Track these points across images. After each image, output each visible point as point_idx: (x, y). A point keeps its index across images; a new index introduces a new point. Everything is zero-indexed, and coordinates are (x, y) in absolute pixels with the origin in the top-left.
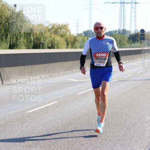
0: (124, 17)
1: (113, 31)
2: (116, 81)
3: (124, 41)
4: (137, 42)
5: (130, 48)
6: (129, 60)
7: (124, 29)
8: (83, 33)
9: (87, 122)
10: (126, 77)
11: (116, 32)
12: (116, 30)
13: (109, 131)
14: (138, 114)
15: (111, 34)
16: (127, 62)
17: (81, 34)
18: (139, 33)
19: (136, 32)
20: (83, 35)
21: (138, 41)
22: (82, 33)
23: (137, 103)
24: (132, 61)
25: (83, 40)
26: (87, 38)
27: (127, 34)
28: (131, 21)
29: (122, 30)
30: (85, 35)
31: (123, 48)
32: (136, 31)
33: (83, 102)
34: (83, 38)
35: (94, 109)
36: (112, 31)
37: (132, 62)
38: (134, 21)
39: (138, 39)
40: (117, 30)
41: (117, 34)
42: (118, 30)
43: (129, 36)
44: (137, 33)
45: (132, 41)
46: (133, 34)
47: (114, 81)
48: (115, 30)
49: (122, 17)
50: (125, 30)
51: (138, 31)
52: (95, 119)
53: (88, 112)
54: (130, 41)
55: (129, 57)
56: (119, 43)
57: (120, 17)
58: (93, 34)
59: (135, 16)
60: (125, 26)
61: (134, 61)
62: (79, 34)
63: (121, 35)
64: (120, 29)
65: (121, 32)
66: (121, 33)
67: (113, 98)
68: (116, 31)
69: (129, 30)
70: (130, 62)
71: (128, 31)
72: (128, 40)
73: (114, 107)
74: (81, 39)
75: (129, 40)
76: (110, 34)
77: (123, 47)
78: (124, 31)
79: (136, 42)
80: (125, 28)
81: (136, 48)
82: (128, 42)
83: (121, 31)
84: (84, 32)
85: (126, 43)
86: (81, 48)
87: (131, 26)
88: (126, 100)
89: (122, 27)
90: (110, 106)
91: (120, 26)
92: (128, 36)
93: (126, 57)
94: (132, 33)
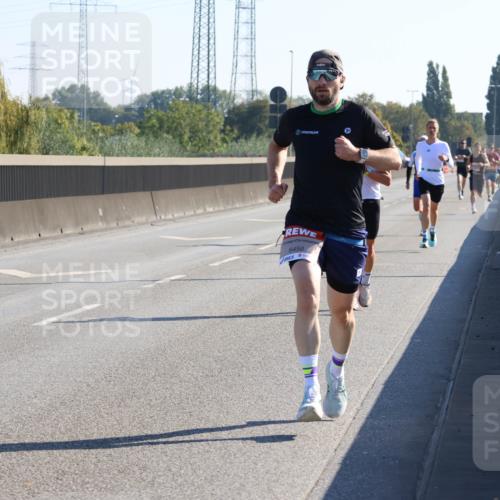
0: (212, 41)
1: (169, 92)
2: (179, 280)
3: (209, 132)
4: (258, 135)
5: (231, 156)
6: (228, 204)
7: (208, 86)
8: (54, 95)
9: (70, 430)
10: (216, 264)
11: (180, 96)
12: (179, 86)
13: (155, 464)
14: (260, 402)
15: (159, 101)
16: (222, 208)
17: (46, 98)
18: (265, 101)
19: (255, 99)
20: (54, 102)
21: (260, 133)
22: (50, 96)
23: (260, 362)
24: (238, 206)
25: (56, 121)
26: (69, 115)
27: (221, 105)
28: (235, 56)
29: (203, 90)
30: (59, 105)
31: (204, 156)
32: (254, 92)
33: (54, 356)
34: (55, 115)
35: (97, 381)
36: (163, 92)
37: (239, 208)
38: (247, 56)
39: (261, 125)
40: (181, 88)
41: (184, 102)
42: (186, 88)
43: (229, 112)
44: (258, 101)
45: (239, 129)
46: (242, 105)
47: (173, 278)
48: (177, 89)
49: (204, 41)
50: (215, 89)
51: (261, 93)
52: (101, 419)
53: (75, 395)
54: (232, 131)
55: (229, 189)
56: (190, 138)
57: (196, 41)
58: (92, 101)
59: (252, 38)
60: (212, 76)
61: (246, 207)
62: (38, 100)
63: (199, 107)
64: (195, 83)
65: (199, 97)
66: (197, 101)
67: (170, 341)
68: (178, 93)
69: (228, 91)
70: (231, 210)
71: (225, 92)
72: (224, 126)
73: (172, 377)
74: (45, 118)
75: (228, 128)
76: (156, 104)
77: (206, 151)
78: (210, 94)
79: (255, 135)
80: (212, 83)
81: (253, 156)
82: (222, 135)
83: (200, 91)
84: (56, 90)
85: (216, 137)
86: (47, 153)
87: (234, 73)
88: (219, 352)
89: (203, 76)
90: (157, 369)
91: (195, 75)
92: (225, 111)
93: (217, 189)
94: (238, 101)
